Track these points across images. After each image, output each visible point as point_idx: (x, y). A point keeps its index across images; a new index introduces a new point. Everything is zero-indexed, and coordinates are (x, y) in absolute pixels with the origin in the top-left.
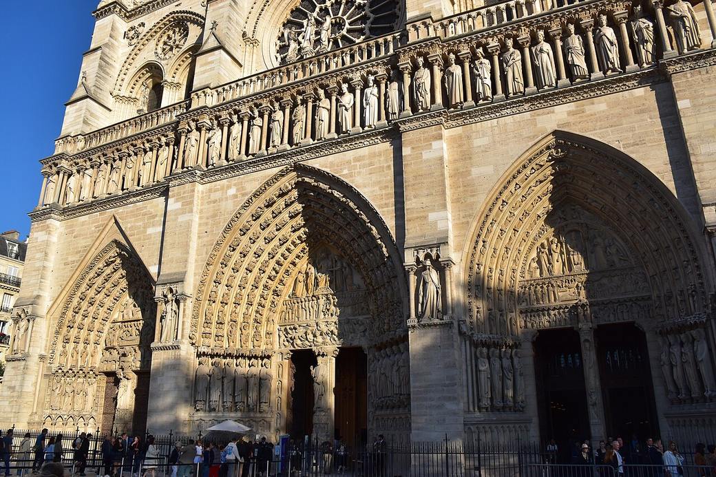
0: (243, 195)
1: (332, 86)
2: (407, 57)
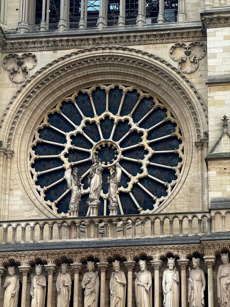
1: (130, 260)
2: (212, 251)
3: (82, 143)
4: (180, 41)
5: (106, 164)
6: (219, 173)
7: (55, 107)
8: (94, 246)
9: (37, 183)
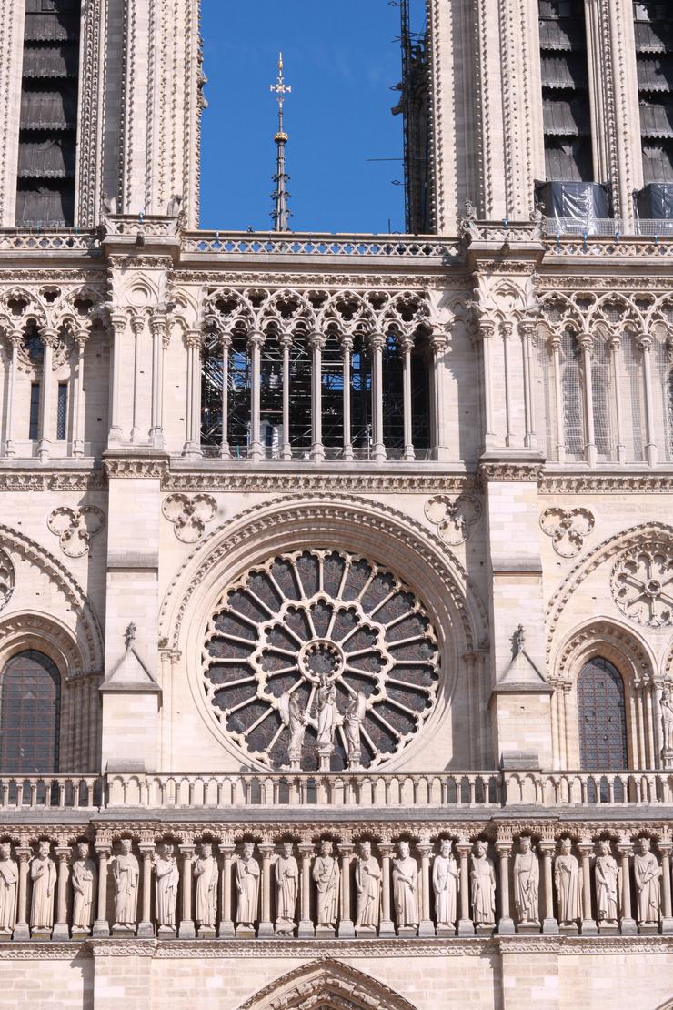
0: (238, 993)
1: (386, 842)
2: (509, 834)
3: (282, 641)
4: (441, 492)
5: (313, 675)
6: (513, 714)
7: (239, 579)
8: (334, 818)
9: (214, 702)
